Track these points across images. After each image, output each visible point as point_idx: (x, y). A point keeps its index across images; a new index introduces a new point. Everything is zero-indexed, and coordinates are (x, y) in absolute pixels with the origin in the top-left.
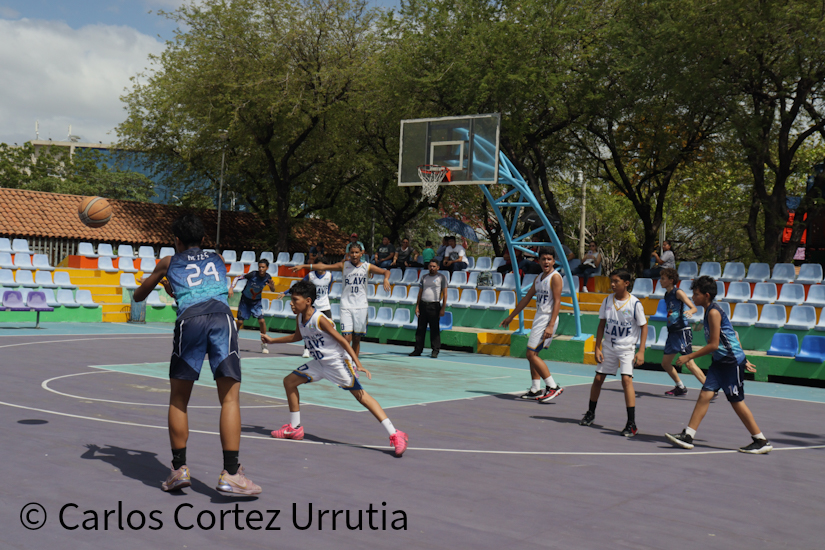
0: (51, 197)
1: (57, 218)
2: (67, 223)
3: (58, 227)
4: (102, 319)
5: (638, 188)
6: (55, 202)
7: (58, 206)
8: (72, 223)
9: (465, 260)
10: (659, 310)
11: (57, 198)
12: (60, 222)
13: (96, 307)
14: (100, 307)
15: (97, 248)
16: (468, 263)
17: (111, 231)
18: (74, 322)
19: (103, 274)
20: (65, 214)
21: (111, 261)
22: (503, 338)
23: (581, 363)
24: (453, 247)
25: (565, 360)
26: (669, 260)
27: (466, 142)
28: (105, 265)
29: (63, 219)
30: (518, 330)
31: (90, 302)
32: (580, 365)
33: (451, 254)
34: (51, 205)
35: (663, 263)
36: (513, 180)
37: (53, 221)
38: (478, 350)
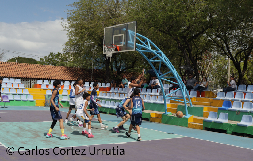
0: (44, 66)
1: (44, 73)
2: (47, 74)
3: (43, 75)
4: (36, 105)
5: (236, 57)
6: (45, 68)
7: (45, 69)
8: (48, 74)
9: (159, 85)
10: (223, 105)
11: (46, 66)
12: (45, 74)
13: (34, 101)
14: (35, 101)
15: (43, 82)
16: (160, 86)
17: (61, 76)
18: (26, 106)
19: (42, 90)
20: (47, 71)
21: (46, 86)
22: (161, 115)
23: (187, 127)
24: (155, 80)
25: (181, 126)
26: (233, 84)
27: (125, 34)
28: (44, 87)
29: (46, 73)
30: (165, 113)
31: (32, 99)
32: (186, 128)
33: (154, 82)
34: (43, 68)
35: (230, 85)
36: (152, 50)
37: (43, 74)
38: (151, 120)
